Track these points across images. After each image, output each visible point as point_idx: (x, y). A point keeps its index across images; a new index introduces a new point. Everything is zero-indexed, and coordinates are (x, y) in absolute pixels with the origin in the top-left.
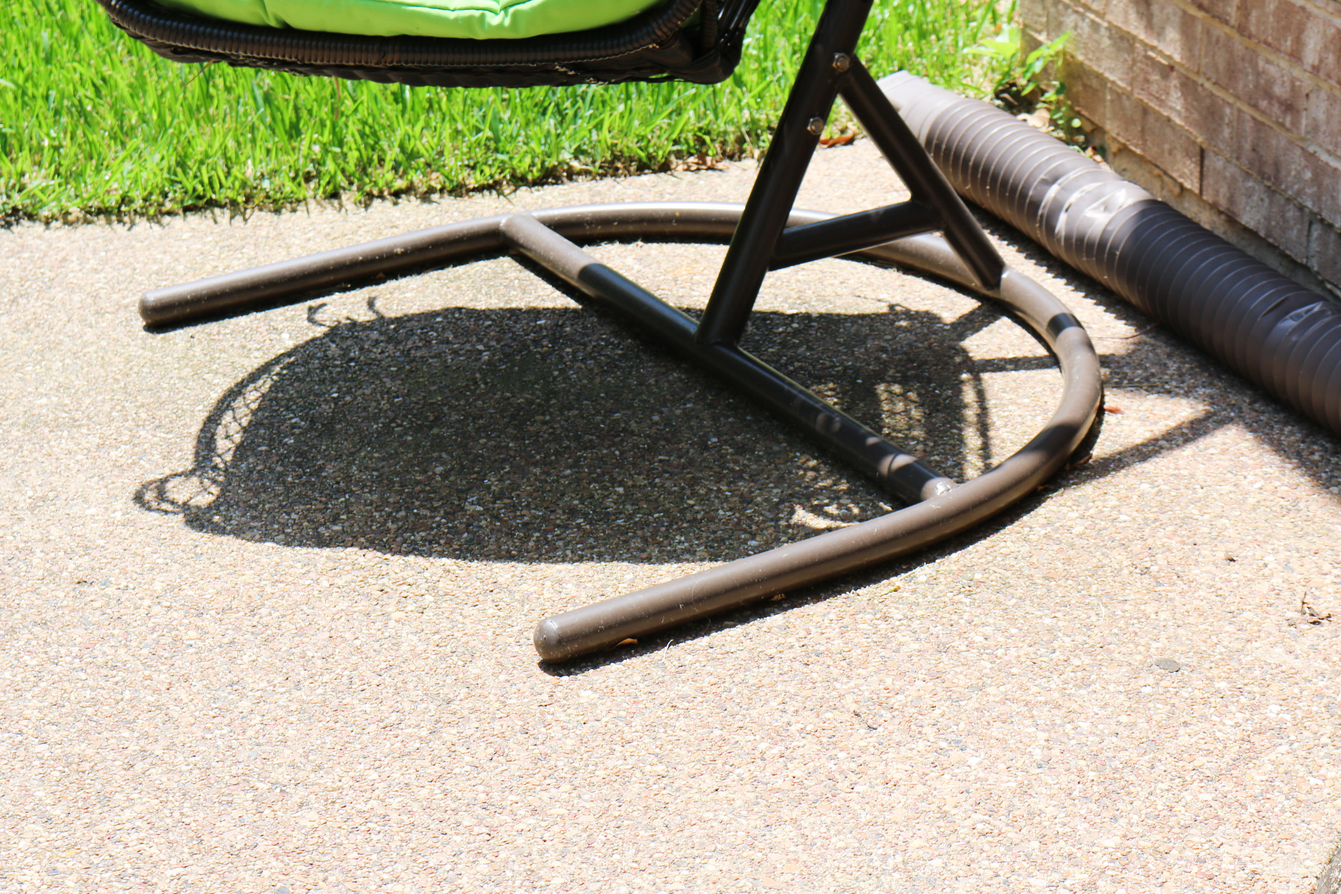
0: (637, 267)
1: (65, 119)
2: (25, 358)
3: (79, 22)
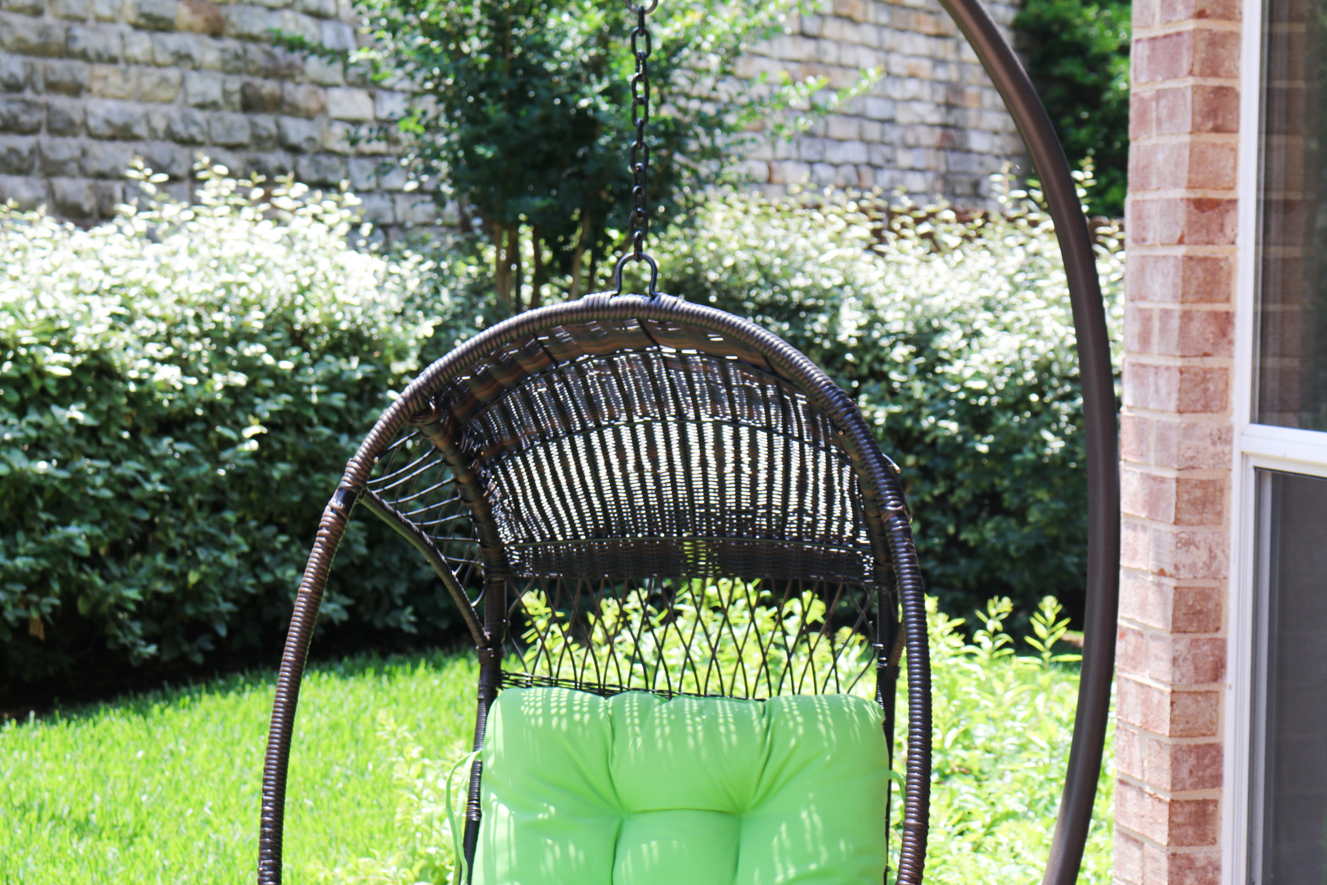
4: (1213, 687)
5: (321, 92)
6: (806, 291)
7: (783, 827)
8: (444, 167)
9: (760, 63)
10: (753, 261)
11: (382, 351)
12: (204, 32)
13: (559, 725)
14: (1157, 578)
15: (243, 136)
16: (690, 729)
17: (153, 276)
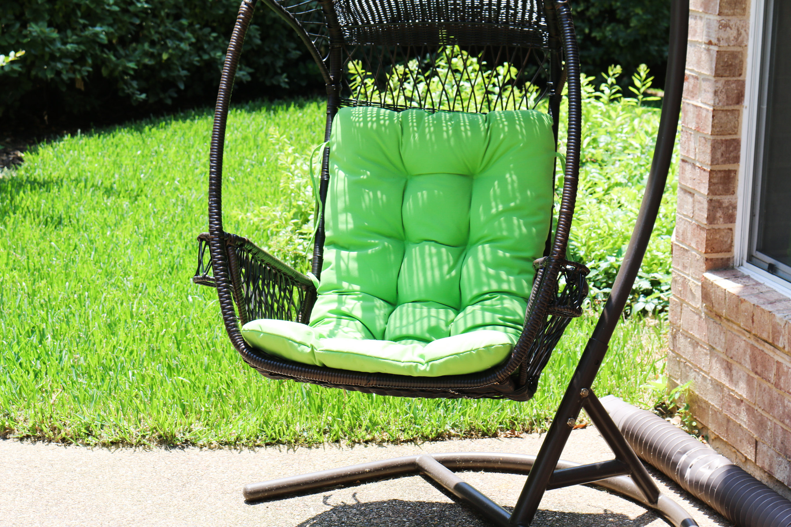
0: (481, 484)
1: (213, 399)
2: (188, 514)
3: (222, 353)
4: (736, 107)
7: (496, 183)
13: (372, 126)
14: (708, 46)
16: (445, 129)
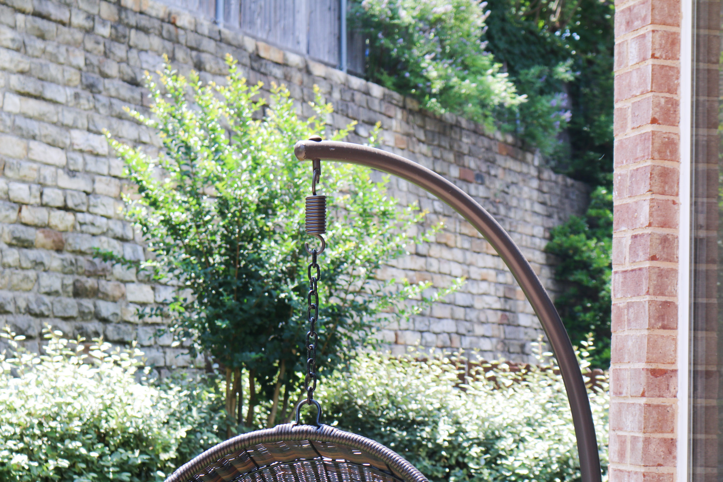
5: (122, 285)
6: (418, 412)
8: (196, 333)
9: (391, 271)
10: (385, 392)
11: (154, 446)
12: (52, 249)
15: (74, 313)
17: (14, 398)
